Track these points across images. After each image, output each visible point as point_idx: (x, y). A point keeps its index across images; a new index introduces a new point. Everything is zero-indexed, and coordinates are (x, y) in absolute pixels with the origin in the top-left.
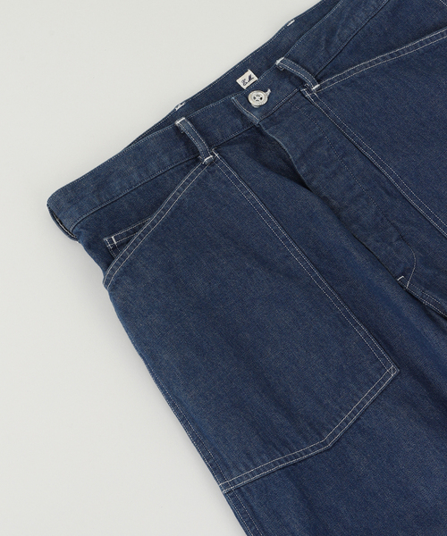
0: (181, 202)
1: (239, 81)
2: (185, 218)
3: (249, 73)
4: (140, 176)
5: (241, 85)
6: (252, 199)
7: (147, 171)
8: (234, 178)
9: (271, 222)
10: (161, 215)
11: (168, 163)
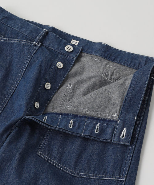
0: (14, 43)
1: (73, 40)
2: (10, 48)
3: (78, 42)
4: (18, 28)
5: (72, 41)
6: (27, 63)
7: (21, 29)
8: (32, 54)
9: (22, 72)
10: (6, 40)
11: (27, 33)
